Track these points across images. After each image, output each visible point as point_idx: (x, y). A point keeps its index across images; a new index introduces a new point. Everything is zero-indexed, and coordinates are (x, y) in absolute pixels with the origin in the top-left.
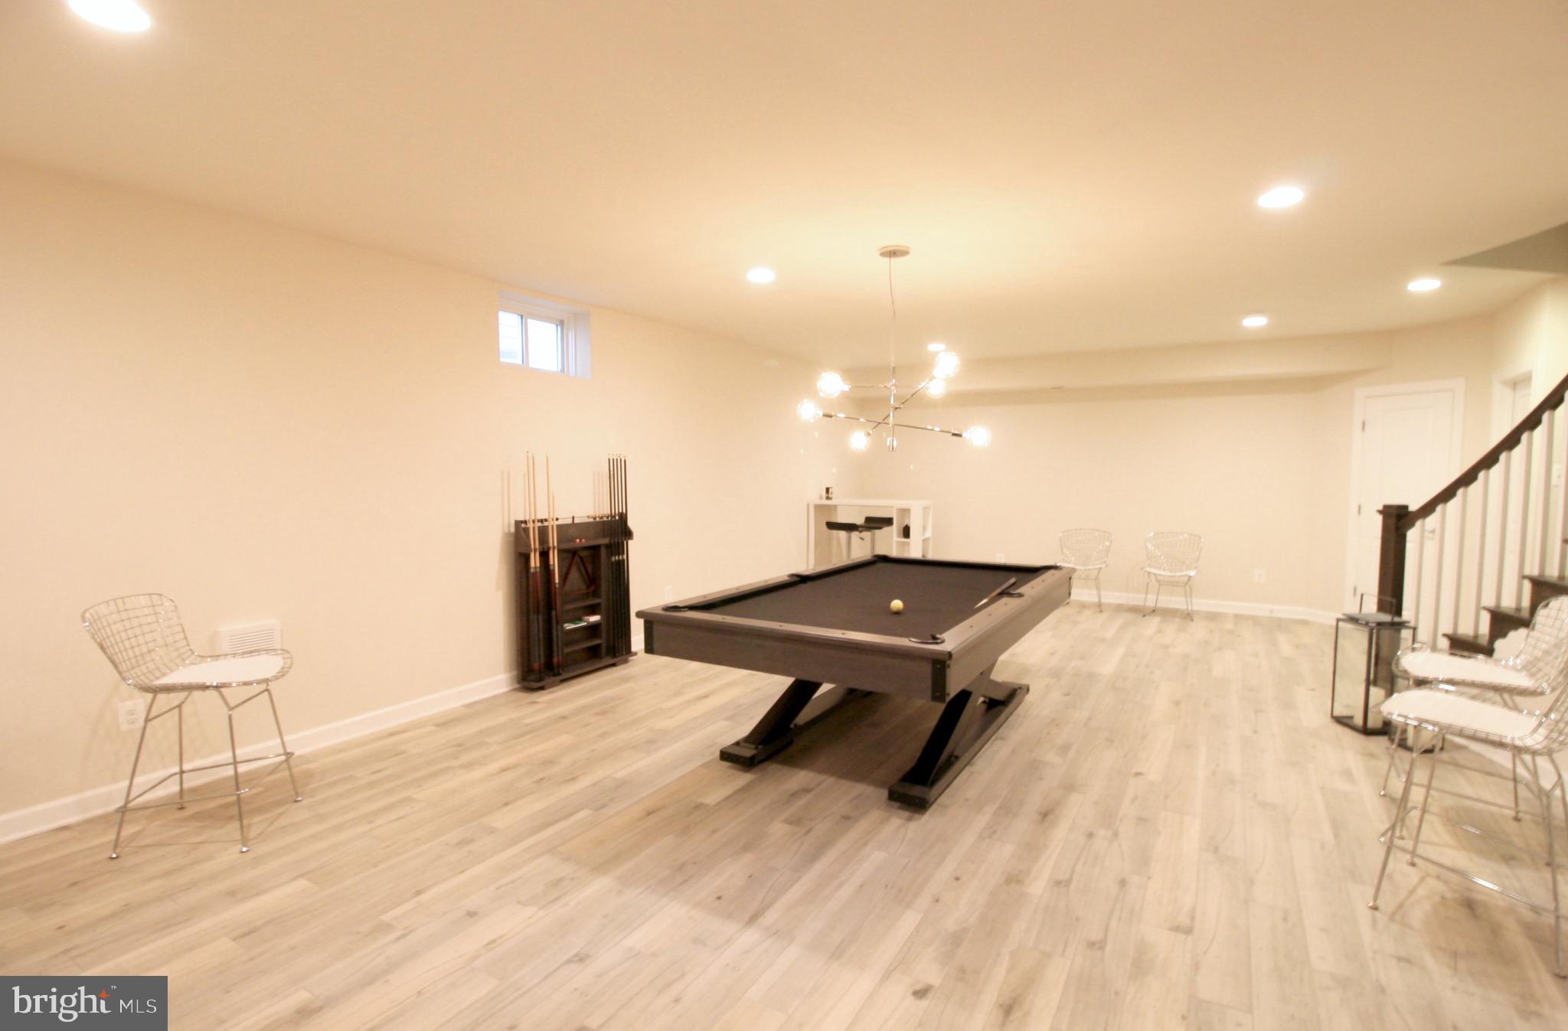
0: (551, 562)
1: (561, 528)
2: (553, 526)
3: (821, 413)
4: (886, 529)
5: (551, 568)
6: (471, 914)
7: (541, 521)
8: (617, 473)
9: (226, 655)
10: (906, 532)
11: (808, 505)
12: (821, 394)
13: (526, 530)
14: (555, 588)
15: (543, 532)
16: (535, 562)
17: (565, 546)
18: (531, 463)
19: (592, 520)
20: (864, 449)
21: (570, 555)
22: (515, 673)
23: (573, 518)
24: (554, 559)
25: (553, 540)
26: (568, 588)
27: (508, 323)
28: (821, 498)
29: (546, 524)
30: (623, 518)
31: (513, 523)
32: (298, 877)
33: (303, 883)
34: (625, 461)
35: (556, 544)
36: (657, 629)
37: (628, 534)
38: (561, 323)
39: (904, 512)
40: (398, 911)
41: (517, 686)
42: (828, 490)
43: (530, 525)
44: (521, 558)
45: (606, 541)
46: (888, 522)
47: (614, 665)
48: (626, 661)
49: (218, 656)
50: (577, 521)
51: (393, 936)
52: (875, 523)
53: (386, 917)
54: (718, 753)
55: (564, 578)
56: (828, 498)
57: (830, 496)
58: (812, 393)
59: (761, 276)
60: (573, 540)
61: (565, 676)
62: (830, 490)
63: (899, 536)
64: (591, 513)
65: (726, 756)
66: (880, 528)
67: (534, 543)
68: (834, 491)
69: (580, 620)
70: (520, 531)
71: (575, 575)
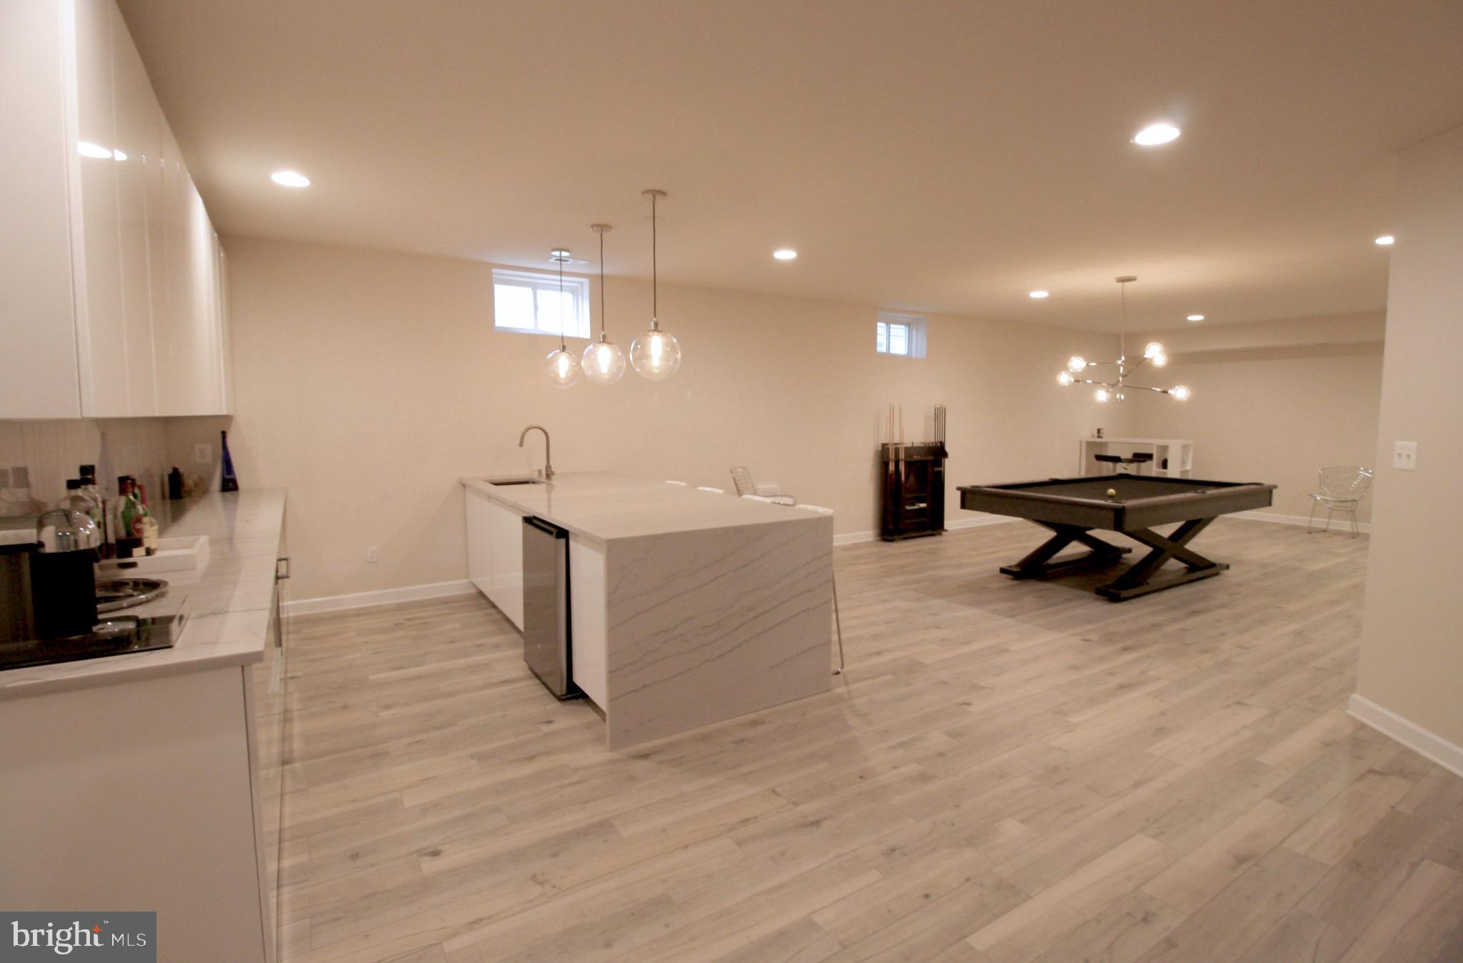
0: (900, 468)
1: (907, 449)
2: (902, 447)
3: (1073, 380)
4: (1148, 463)
5: (900, 471)
7: (896, 444)
8: (940, 415)
10: (1164, 464)
11: (1081, 442)
12: (1071, 370)
13: (888, 449)
14: (902, 483)
15: (897, 451)
16: (892, 467)
17: (908, 459)
18: (892, 409)
19: (923, 445)
20: (1106, 401)
21: (909, 464)
22: (877, 531)
23: (913, 443)
24: (902, 467)
25: (902, 456)
26: (908, 485)
27: (881, 327)
28: (1093, 436)
29: (898, 446)
30: (942, 445)
31: (880, 445)
34: (945, 408)
35: (903, 458)
36: (968, 496)
37: (945, 455)
38: (908, 325)
39: (1164, 448)
41: (879, 538)
42: (1099, 431)
43: (890, 447)
44: (884, 465)
45: (931, 458)
46: (1149, 457)
47: (933, 535)
48: (940, 534)
50: (915, 445)
52: (1141, 458)
54: (998, 570)
55: (907, 477)
56: (1099, 437)
57: (1101, 435)
58: (1066, 369)
59: (1039, 294)
60: (913, 455)
61: (905, 536)
62: (1101, 431)
63: (1158, 467)
64: (922, 441)
65: (1003, 571)
66: (1144, 461)
67: (892, 456)
68: (1105, 433)
69: (913, 505)
70: (885, 448)
71: (912, 479)
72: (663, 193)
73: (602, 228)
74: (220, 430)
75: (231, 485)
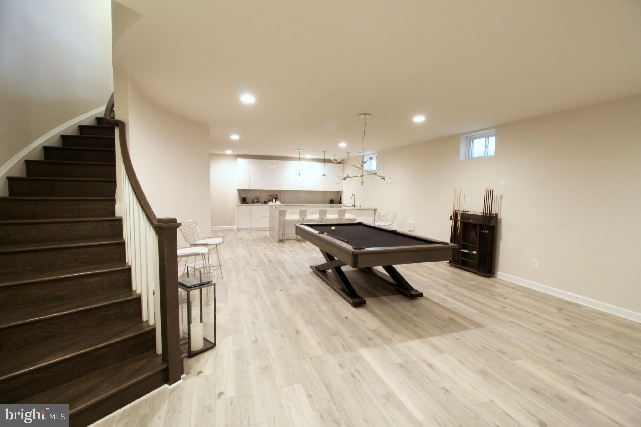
0: (458, 225)
2: (459, 213)
5: (457, 227)
8: (489, 195)
14: (458, 234)
34: (493, 191)
35: (460, 219)
45: (480, 223)
50: (475, 213)
67: (453, 217)
74: (340, 193)
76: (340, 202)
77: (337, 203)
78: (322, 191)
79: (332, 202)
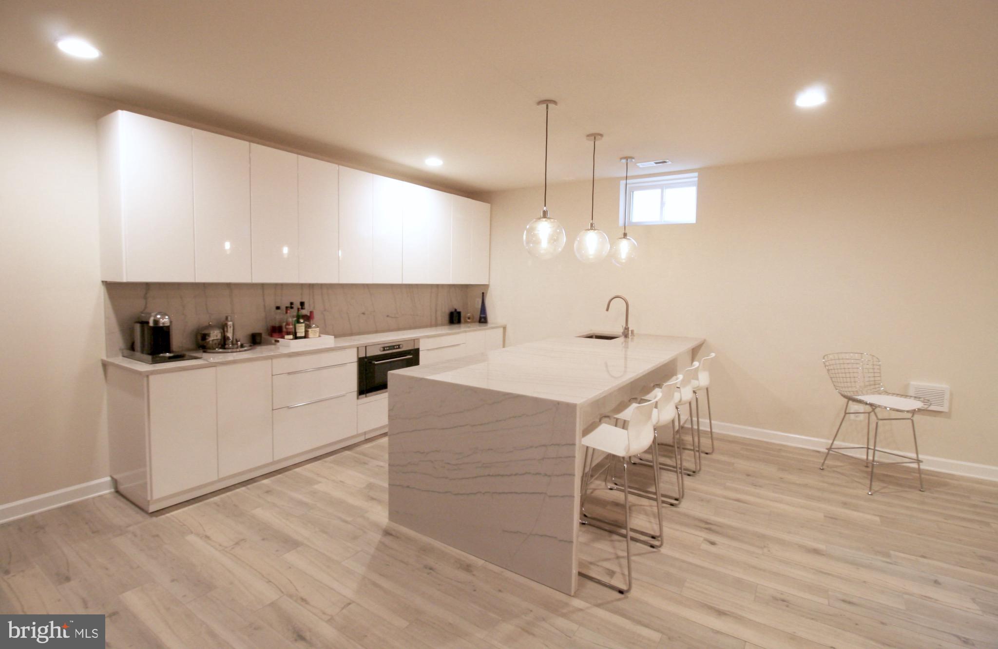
6: (936, 582)
9: (911, 397)
32: (878, 516)
33: (877, 519)
40: (897, 553)
49: (907, 396)
51: (888, 560)
53: (892, 552)
72: (555, 102)
73: (595, 137)
74: (482, 292)
75: (483, 320)
76: (481, 318)
77: (470, 320)
78: (432, 286)
79: (455, 318)
